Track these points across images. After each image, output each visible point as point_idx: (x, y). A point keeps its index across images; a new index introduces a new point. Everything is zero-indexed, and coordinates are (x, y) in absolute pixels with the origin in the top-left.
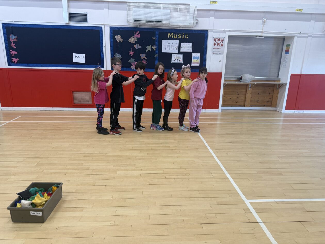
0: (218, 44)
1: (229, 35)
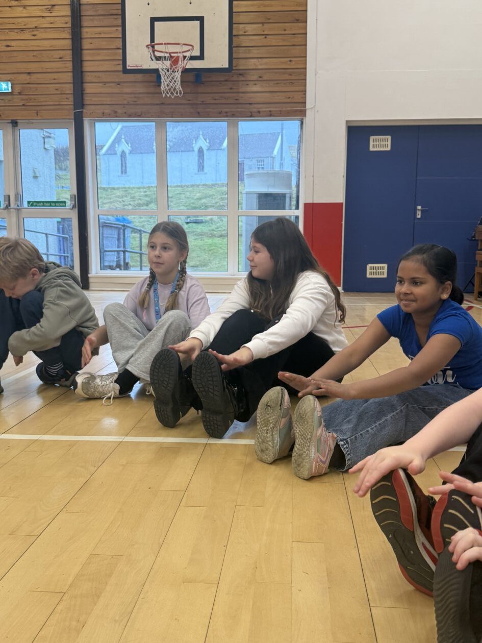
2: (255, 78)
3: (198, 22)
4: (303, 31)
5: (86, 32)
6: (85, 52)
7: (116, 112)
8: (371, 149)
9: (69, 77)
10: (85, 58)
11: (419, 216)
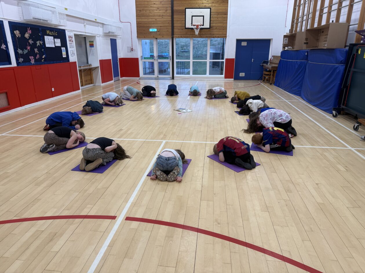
0: (71, 40)
1: (74, 34)
2: (215, 28)
3: (202, 17)
4: (227, 17)
5: (175, 16)
6: (174, 21)
7: (181, 36)
8: (242, 45)
9: (170, 28)
10: (174, 23)
11: (252, 61)
